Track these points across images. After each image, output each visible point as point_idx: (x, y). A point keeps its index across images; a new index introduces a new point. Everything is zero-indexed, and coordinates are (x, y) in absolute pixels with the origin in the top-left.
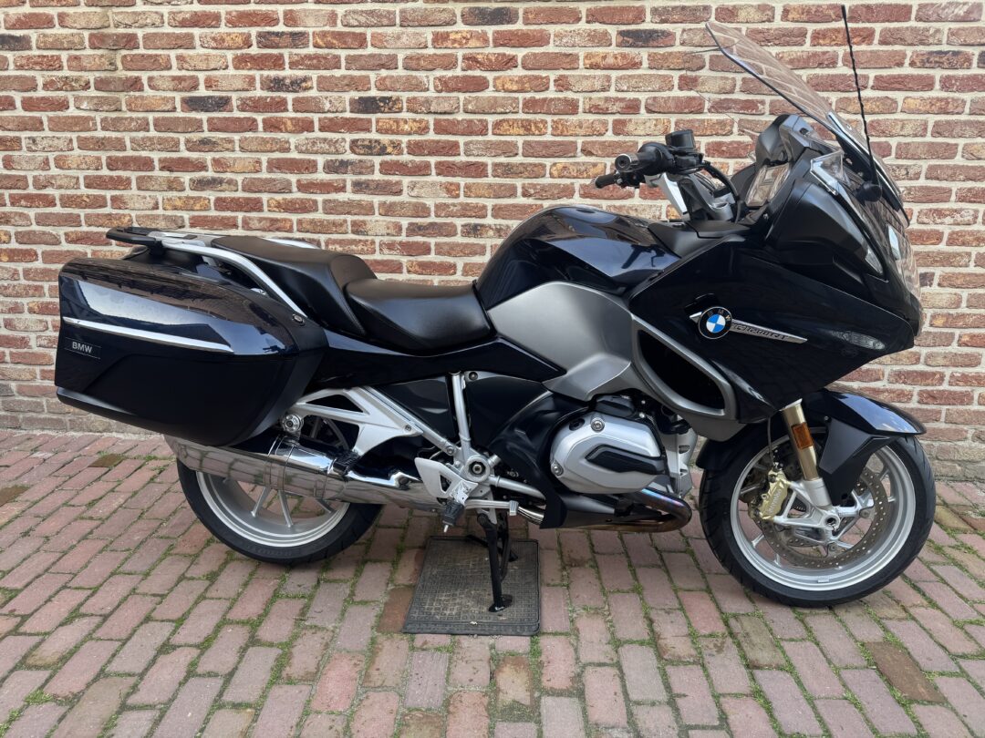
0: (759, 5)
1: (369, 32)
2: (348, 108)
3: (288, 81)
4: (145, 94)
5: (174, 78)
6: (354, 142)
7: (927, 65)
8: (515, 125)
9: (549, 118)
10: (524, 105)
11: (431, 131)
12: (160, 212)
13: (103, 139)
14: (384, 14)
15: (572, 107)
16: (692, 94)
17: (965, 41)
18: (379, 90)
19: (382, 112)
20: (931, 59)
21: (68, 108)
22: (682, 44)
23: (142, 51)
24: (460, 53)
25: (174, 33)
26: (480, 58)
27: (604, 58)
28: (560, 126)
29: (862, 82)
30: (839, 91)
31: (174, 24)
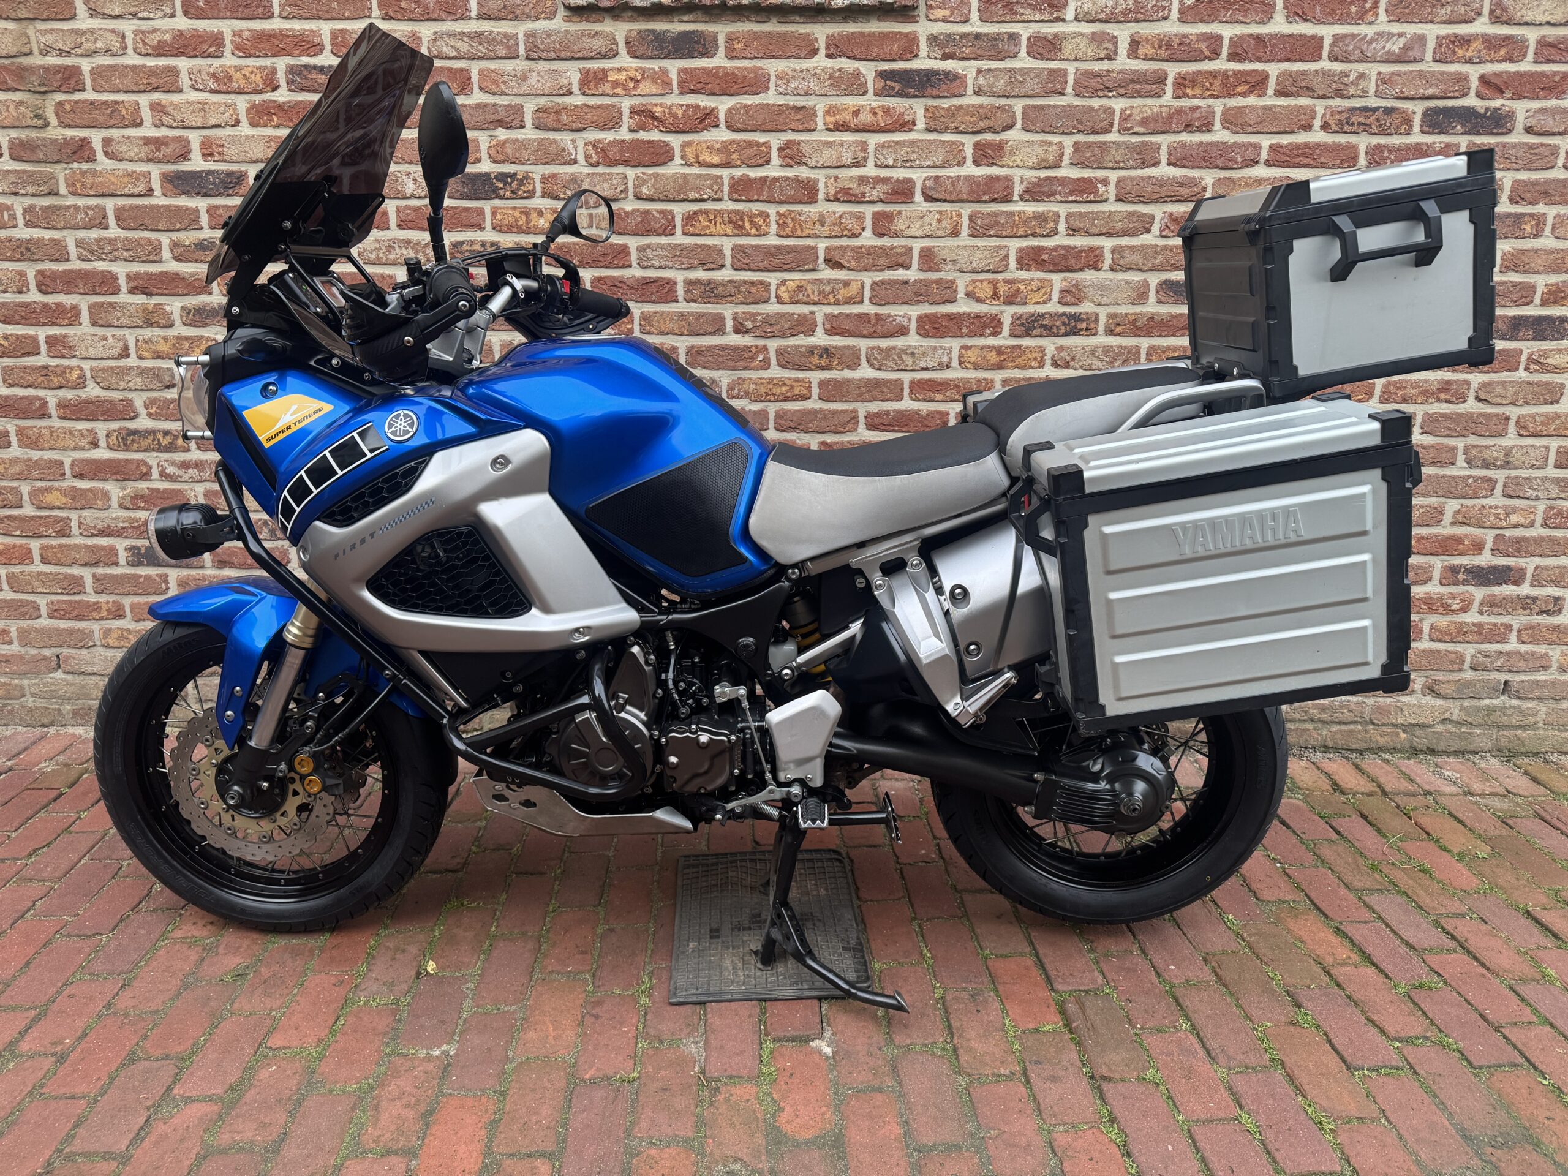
0: (1093, 33)
1: (475, 68)
4: (97, 167)
5: (147, 141)
6: (456, 247)
7: (1347, 128)
8: (719, 219)
9: (772, 210)
10: (731, 186)
12: (132, 361)
13: (28, 241)
14: (499, 38)
15: (807, 192)
16: (995, 171)
17: (1402, 92)
18: (494, 162)
19: (502, 198)
20: (1354, 119)
22: (978, 92)
23: (90, 95)
24: (626, 104)
25: (144, 66)
26: (658, 112)
27: (856, 113)
28: (789, 221)
29: (1250, 154)
30: (1217, 167)
31: (144, 51)
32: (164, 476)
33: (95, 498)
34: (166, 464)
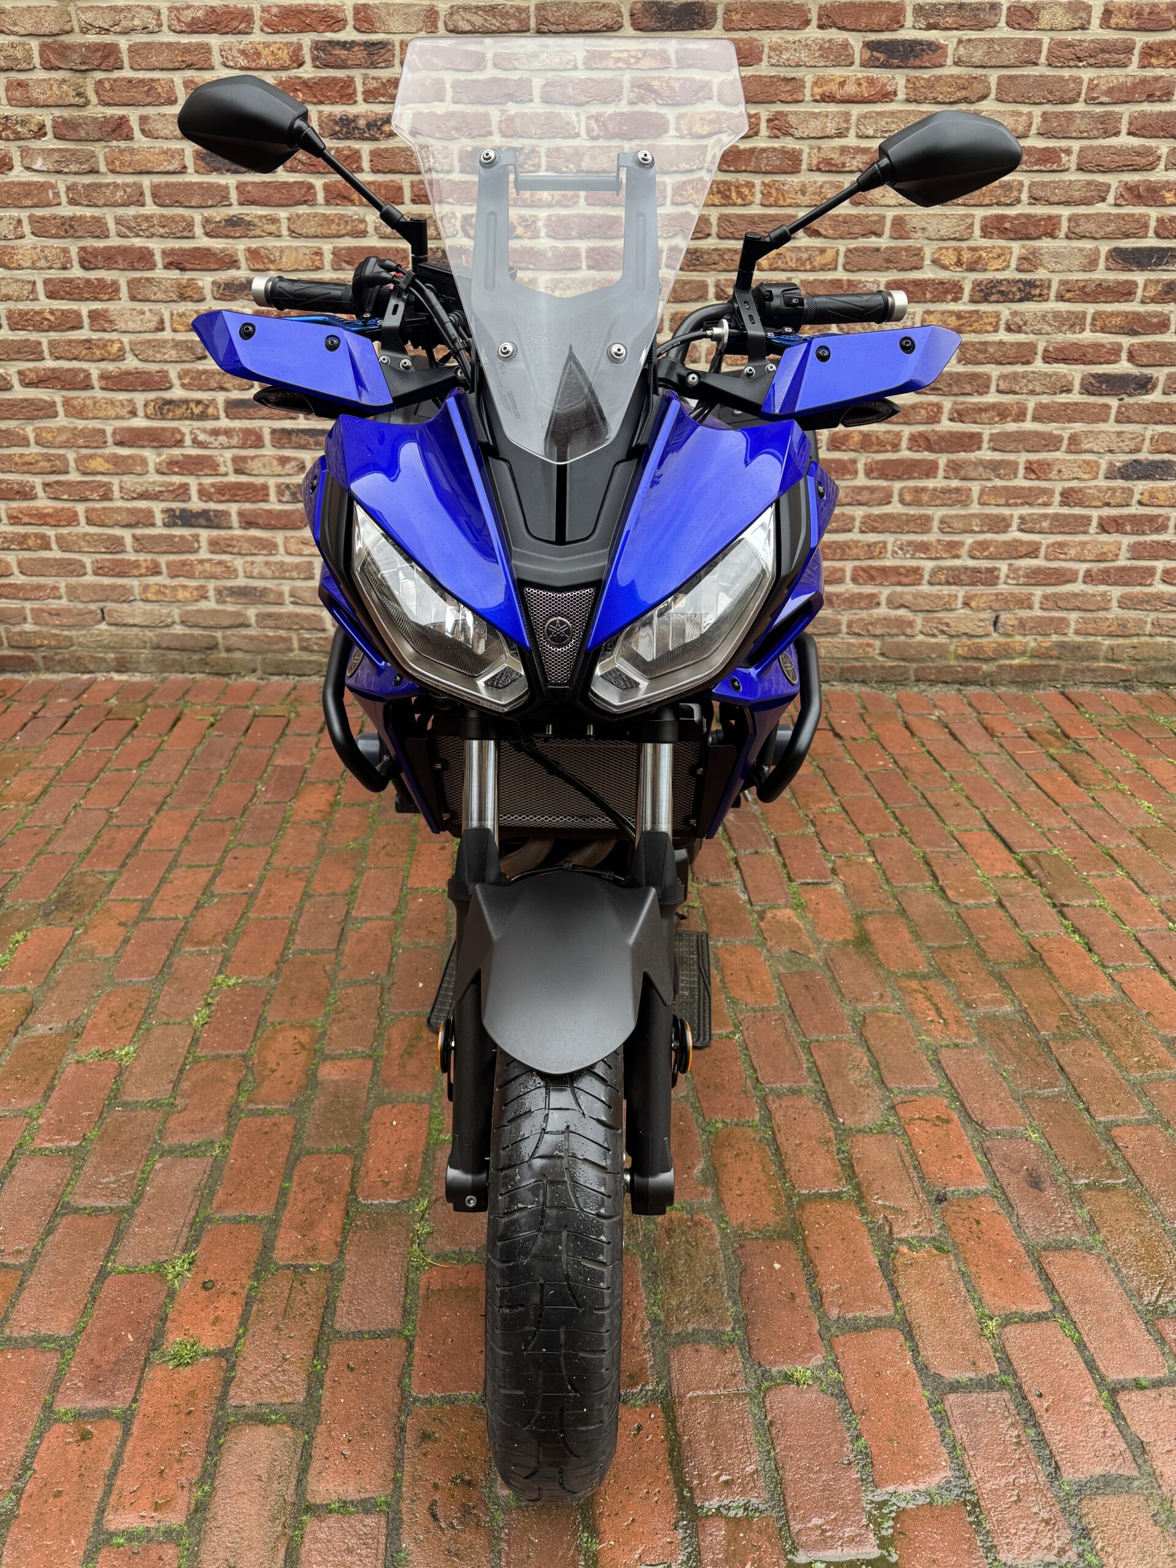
2: (457, 165)
3: (362, 123)
4: (135, 145)
6: (468, 219)
9: (757, 180)
10: (721, 158)
11: (582, 202)
12: (167, 334)
13: (72, 219)
14: (511, 11)
15: (791, 163)
18: (504, 136)
21: (10, 170)
22: (956, 64)
23: (127, 73)
25: (178, 43)
26: (656, 84)
27: (842, 84)
28: (773, 191)
31: (178, 28)
32: (197, 443)
33: (135, 463)
34: (198, 432)
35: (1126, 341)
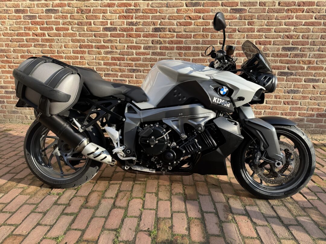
0: (272, 2)
2: (151, 31)
3: (134, 23)
4: (92, 26)
5: (101, 22)
6: (153, 41)
7: (320, 19)
8: (200, 35)
9: (210, 34)
10: (203, 30)
11: (175, 37)
12: (94, 61)
13: (79, 39)
14: (163, 3)
16: (252, 27)
18: (160, 25)
19: (161, 32)
20: (321, 17)
21: (69, 30)
22: (249, 13)
23: (92, 14)
24: (185, 15)
25: (102, 9)
26: (190, 16)
27: (227, 16)
28: (213, 36)
29: (301, 24)
30: (294, 26)
31: (102, 6)
35: (287, 65)
